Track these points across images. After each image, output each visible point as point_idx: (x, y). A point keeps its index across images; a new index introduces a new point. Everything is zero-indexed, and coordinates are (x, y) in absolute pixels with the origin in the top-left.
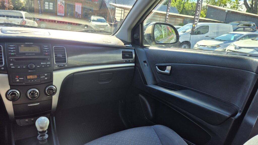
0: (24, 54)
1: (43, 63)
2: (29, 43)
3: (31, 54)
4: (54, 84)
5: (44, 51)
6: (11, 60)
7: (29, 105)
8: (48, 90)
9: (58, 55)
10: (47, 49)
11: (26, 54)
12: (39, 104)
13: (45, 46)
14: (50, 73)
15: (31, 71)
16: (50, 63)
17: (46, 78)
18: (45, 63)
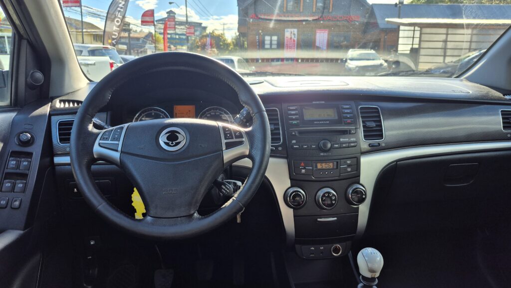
0: (311, 122)
1: (343, 140)
2: (318, 102)
3: (322, 122)
4: (361, 182)
5: (344, 115)
6: (293, 133)
7: (319, 220)
8: (352, 193)
9: (368, 124)
10: (348, 111)
11: (315, 122)
12: (336, 218)
13: (344, 107)
14: (356, 159)
15: (325, 154)
16: (355, 139)
17: (349, 170)
18: (347, 140)
